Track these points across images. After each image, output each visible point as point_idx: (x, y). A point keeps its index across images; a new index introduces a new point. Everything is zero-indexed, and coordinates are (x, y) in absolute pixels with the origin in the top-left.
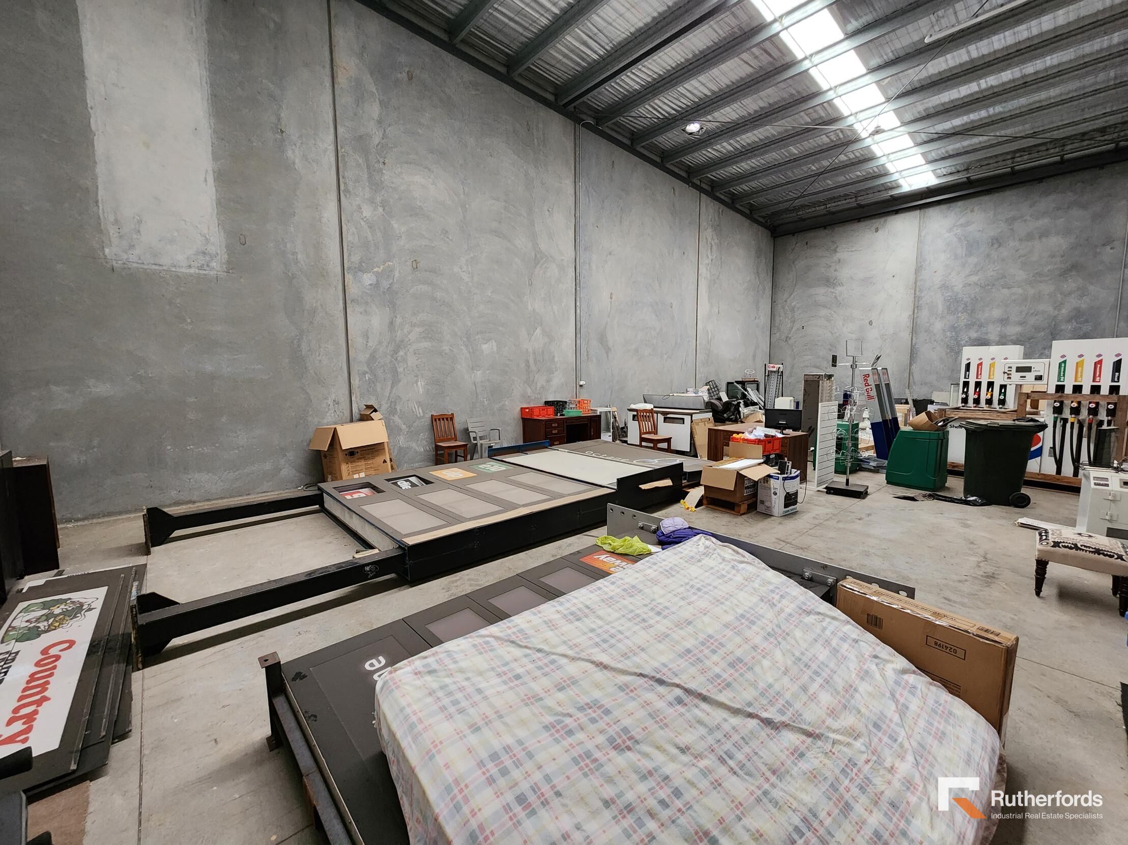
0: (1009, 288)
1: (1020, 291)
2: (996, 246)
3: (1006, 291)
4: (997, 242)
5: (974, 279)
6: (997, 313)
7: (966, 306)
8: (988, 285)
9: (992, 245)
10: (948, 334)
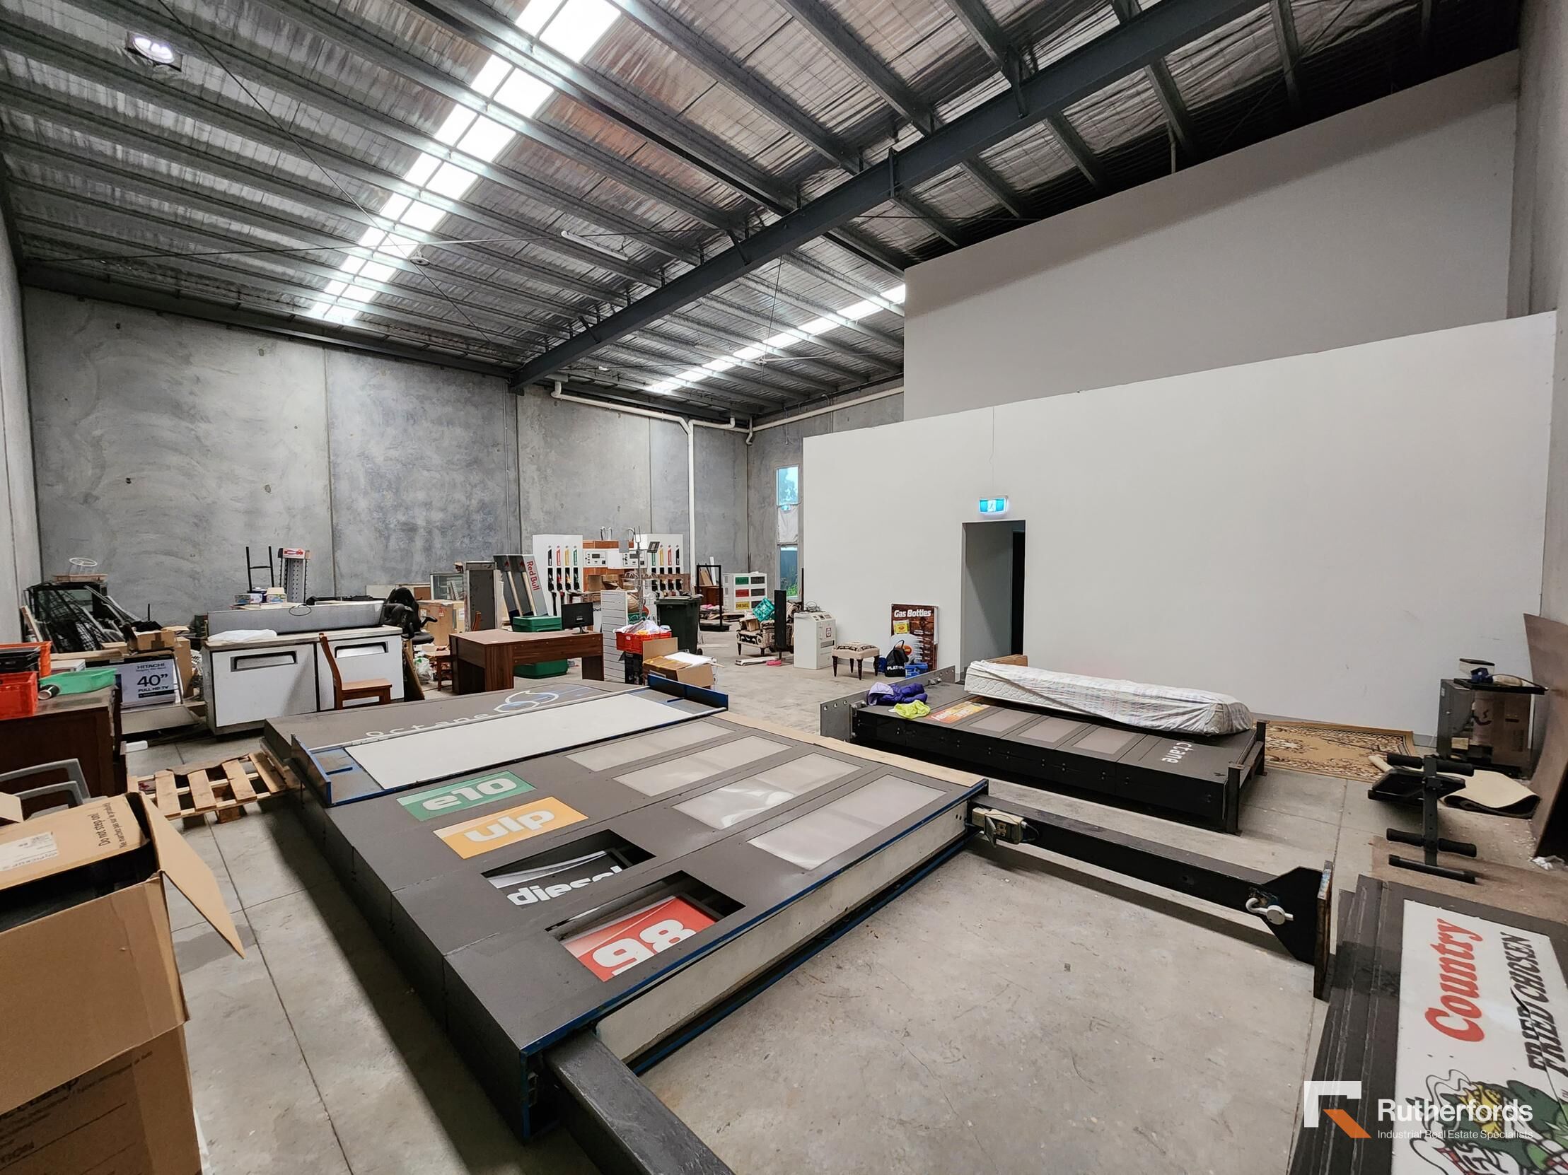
0: (428, 470)
1: (438, 476)
2: (412, 422)
3: (425, 473)
4: (411, 417)
5: (393, 453)
6: (421, 496)
7: (390, 483)
8: (409, 464)
9: (408, 419)
10: (375, 514)
